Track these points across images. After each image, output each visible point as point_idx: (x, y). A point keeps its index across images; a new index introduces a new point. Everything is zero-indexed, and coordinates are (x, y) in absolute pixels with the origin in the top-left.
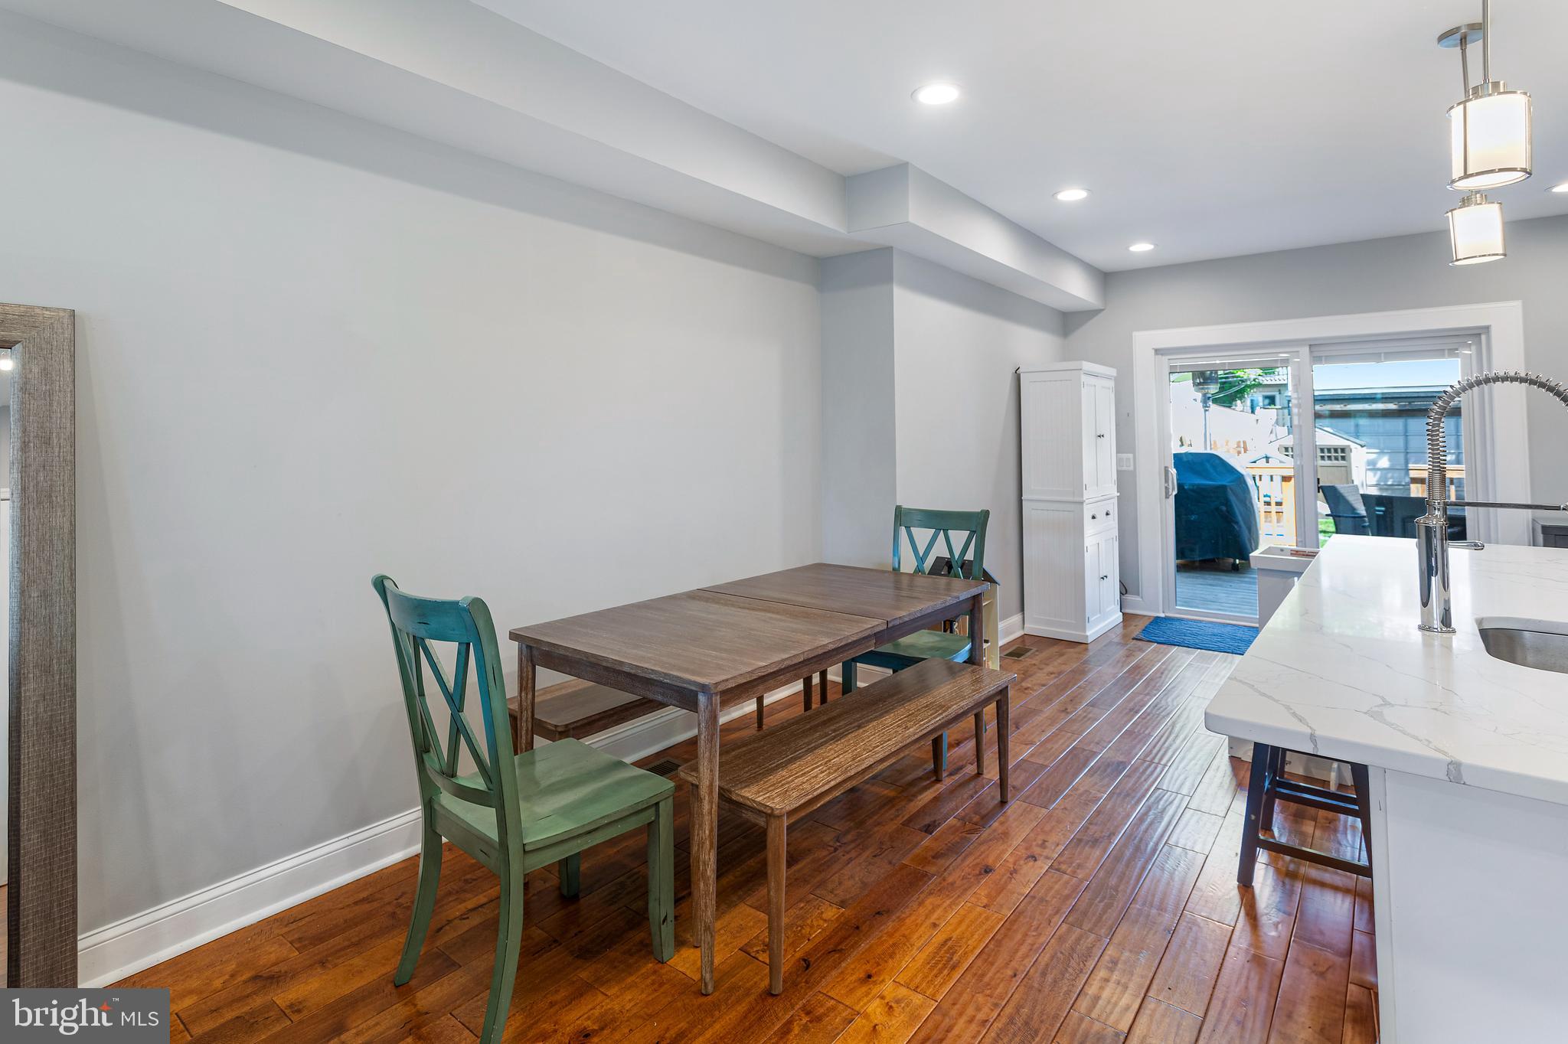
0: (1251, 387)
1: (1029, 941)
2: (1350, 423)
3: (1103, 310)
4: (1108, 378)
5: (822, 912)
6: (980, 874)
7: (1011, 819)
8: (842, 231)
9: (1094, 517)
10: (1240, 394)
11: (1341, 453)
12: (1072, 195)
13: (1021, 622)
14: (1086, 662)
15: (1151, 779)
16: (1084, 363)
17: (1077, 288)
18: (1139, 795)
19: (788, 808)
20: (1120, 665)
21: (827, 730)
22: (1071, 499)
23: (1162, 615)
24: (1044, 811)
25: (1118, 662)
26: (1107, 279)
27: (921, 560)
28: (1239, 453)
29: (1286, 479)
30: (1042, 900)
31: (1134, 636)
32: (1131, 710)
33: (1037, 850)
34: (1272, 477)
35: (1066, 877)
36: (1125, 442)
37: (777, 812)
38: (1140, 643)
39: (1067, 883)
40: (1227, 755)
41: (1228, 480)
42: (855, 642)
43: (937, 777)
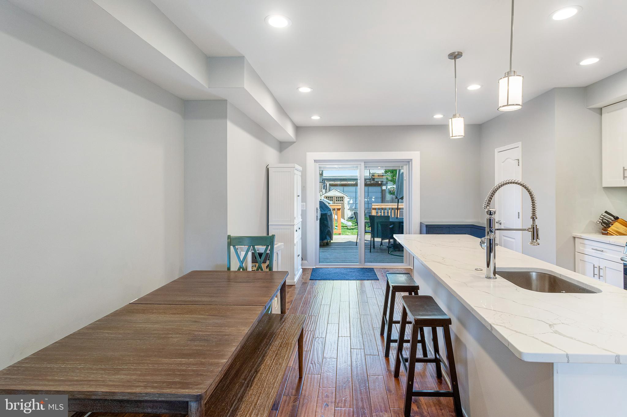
3: (296, 142)
4: (300, 171)
7: (308, 386)
8: (206, 87)
9: (296, 230)
12: (305, 90)
14: (295, 291)
16: (296, 165)
22: (290, 224)
23: (315, 267)
24: (319, 376)
26: (299, 129)
31: (309, 278)
33: (326, 400)
34: (335, 209)
35: (343, 410)
36: (304, 198)
38: (313, 281)
39: (345, 413)
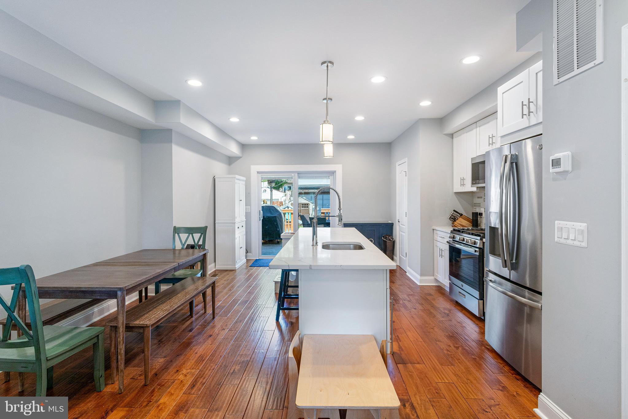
0: (285, 183)
1: (224, 348)
2: (310, 196)
3: (242, 157)
4: (243, 180)
5: (158, 361)
6: (209, 337)
7: (216, 322)
8: (153, 122)
9: (238, 228)
10: (281, 186)
11: (306, 206)
12: (234, 120)
13: (215, 266)
14: (236, 275)
15: (255, 303)
16: (236, 175)
17: (234, 149)
18: (252, 307)
19: (152, 323)
20: (246, 274)
21: (159, 302)
22: (231, 222)
23: (258, 259)
24: (226, 317)
25: (245, 274)
26: (244, 147)
27: (184, 245)
28: (280, 206)
29: (292, 214)
30: (227, 338)
31: (250, 266)
32: (249, 286)
33: (224, 327)
34: (288, 213)
35: (233, 331)
36: (248, 203)
37: (148, 325)
38: (252, 267)
39: (234, 332)
40: (274, 293)
41: (276, 214)
42: (168, 271)
43: (191, 316)
